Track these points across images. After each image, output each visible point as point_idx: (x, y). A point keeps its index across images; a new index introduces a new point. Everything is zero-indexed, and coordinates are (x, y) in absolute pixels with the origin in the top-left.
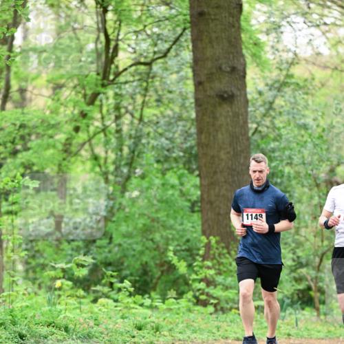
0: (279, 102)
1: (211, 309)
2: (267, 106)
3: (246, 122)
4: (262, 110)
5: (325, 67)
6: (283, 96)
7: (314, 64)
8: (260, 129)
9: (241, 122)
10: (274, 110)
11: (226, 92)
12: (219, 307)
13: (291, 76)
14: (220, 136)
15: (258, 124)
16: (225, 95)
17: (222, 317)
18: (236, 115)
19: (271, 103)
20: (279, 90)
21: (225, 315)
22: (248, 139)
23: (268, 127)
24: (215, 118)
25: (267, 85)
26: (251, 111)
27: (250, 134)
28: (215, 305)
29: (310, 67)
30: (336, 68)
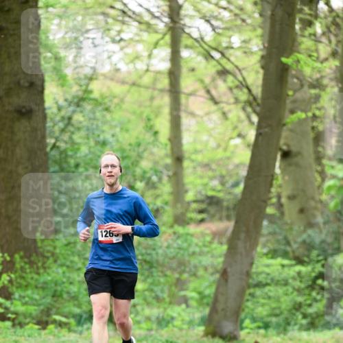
0: (78, 117)
1: (8, 324)
2: (66, 122)
3: (44, 137)
4: (61, 125)
5: (123, 82)
6: (81, 112)
7: (112, 79)
8: (58, 144)
9: (39, 137)
10: (73, 125)
11: (24, 107)
12: (17, 322)
13: (91, 92)
14: (18, 151)
15: (57, 139)
16: (24, 110)
17: (19, 331)
18: (34, 130)
19: (70, 118)
20: (78, 105)
21: (23, 330)
22: (46, 154)
23: (66, 142)
24: (13, 133)
25: (66, 100)
26: (49, 127)
27: (48, 149)
28: (13, 320)
29: (109, 83)
30: (134, 84)
